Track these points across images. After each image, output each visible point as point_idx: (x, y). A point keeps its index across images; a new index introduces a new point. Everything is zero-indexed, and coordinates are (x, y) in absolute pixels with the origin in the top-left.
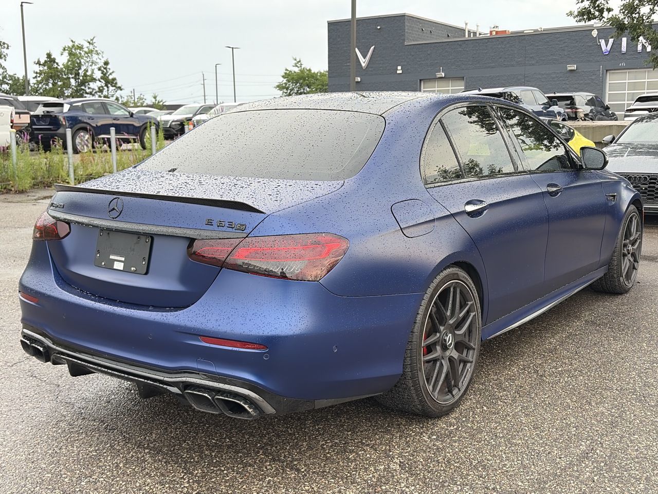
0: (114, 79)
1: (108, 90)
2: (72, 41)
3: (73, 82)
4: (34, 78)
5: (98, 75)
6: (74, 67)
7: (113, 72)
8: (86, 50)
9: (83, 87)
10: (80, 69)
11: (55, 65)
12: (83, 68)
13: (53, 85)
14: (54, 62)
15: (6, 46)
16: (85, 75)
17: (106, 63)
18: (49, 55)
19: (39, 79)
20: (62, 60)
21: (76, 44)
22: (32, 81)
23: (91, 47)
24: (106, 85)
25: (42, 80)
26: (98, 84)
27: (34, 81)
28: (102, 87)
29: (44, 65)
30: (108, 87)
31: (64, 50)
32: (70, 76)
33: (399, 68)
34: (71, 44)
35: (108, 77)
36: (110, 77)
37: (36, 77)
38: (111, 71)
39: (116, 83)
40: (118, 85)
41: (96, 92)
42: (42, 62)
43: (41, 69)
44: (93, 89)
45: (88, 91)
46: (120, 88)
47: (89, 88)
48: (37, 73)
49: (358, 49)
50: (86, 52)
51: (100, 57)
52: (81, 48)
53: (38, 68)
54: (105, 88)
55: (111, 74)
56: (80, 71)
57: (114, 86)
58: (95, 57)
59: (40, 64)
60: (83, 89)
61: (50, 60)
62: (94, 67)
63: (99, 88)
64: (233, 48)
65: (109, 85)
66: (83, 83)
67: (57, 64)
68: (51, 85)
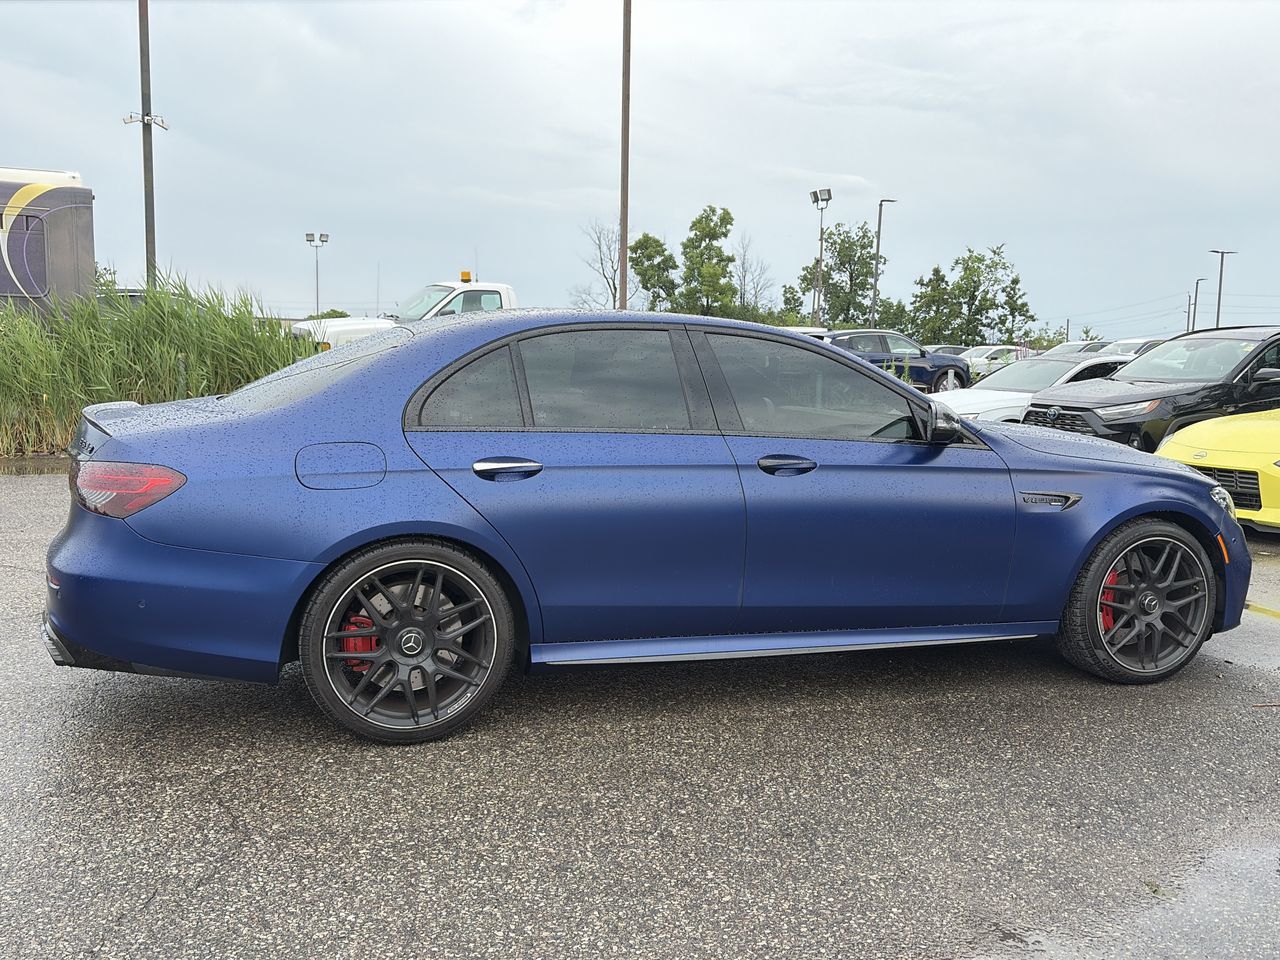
0: (1024, 305)
1: (1013, 321)
2: (970, 251)
3: (965, 309)
4: (912, 304)
5: (1001, 298)
6: (969, 288)
7: (1024, 295)
8: (988, 262)
9: (979, 317)
10: (976, 288)
11: (943, 285)
12: (982, 288)
13: (935, 312)
14: (943, 280)
15: (883, 260)
16: (984, 299)
17: (1015, 282)
18: (936, 272)
19: (918, 304)
20: (953, 277)
21: (975, 254)
22: (909, 308)
23: (996, 259)
24: (1012, 314)
25: (921, 306)
26: (1000, 311)
27: (911, 308)
28: (1005, 315)
29: (927, 285)
30: (1014, 317)
31: (957, 263)
32: (962, 300)
34: (967, 255)
35: (1015, 302)
36: (1019, 302)
37: (915, 302)
38: (1021, 293)
39: (1027, 311)
40: (1028, 314)
41: (996, 324)
42: (926, 280)
43: (924, 290)
44: (994, 319)
45: (984, 321)
46: (1032, 318)
47: (987, 318)
48: (917, 296)
50: (987, 266)
51: (1008, 272)
52: (981, 260)
53: (918, 290)
54: (1010, 318)
55: (1020, 297)
56: (976, 293)
57: (1024, 315)
58: (1000, 273)
59: (922, 285)
60: (978, 319)
61: (938, 276)
62: (996, 287)
63: (1000, 318)
64: (1223, 253)
65: (1016, 314)
66: (979, 311)
67: (947, 282)
68: (932, 313)
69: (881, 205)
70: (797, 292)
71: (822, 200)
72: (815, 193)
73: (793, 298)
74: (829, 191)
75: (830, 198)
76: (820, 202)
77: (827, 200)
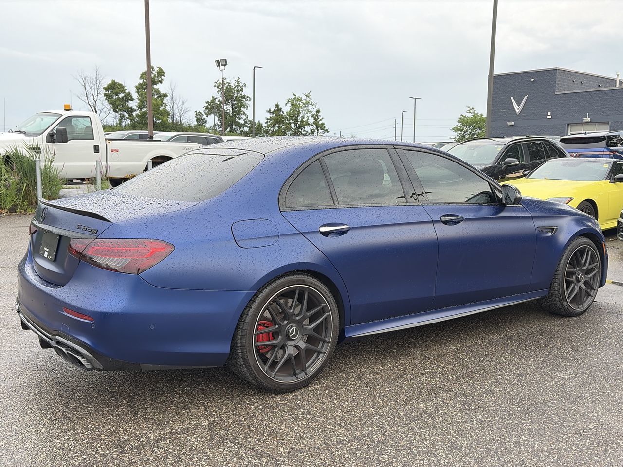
0: (323, 124)
1: (318, 132)
2: (294, 95)
3: (293, 125)
4: (266, 123)
5: (311, 120)
6: (294, 115)
7: (322, 119)
8: (304, 101)
9: (300, 130)
10: (298, 115)
11: (281, 113)
12: (301, 115)
13: (278, 127)
14: (281, 110)
15: (249, 99)
16: (302, 121)
17: (318, 112)
18: (277, 106)
19: (269, 123)
20: (286, 109)
21: (297, 97)
22: (264, 125)
23: (308, 99)
24: (317, 129)
25: (271, 124)
26: (311, 127)
27: (266, 125)
28: (314, 130)
29: (273, 113)
30: (318, 130)
31: (288, 101)
32: (291, 121)
33: (549, 114)
34: (293, 97)
35: (318, 122)
36: (320, 122)
37: (267, 122)
38: (321, 118)
39: (324, 127)
40: (325, 129)
41: (309, 134)
42: (272, 110)
43: (271, 116)
44: (307, 132)
45: (303, 133)
46: (327, 131)
47: (304, 131)
48: (268, 119)
49: (513, 98)
50: (304, 104)
51: (314, 107)
52: (300, 100)
53: (269, 116)
54: (316, 130)
55: (321, 120)
56: (299, 118)
57: (323, 129)
58: (310, 107)
59: (270, 113)
60: (300, 131)
61: (278, 109)
62: (309, 115)
63: (311, 131)
64: (415, 99)
65: (319, 129)
66: (300, 127)
67: (283, 112)
68: (277, 128)
69: (254, 69)
70: (203, 115)
71: (222, 65)
72: (218, 61)
73: (201, 119)
74: (226, 60)
75: (226, 64)
76: (221, 66)
77: (225, 65)
